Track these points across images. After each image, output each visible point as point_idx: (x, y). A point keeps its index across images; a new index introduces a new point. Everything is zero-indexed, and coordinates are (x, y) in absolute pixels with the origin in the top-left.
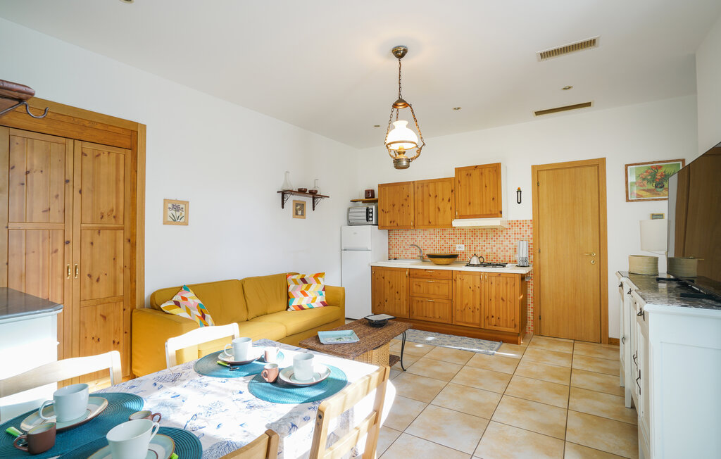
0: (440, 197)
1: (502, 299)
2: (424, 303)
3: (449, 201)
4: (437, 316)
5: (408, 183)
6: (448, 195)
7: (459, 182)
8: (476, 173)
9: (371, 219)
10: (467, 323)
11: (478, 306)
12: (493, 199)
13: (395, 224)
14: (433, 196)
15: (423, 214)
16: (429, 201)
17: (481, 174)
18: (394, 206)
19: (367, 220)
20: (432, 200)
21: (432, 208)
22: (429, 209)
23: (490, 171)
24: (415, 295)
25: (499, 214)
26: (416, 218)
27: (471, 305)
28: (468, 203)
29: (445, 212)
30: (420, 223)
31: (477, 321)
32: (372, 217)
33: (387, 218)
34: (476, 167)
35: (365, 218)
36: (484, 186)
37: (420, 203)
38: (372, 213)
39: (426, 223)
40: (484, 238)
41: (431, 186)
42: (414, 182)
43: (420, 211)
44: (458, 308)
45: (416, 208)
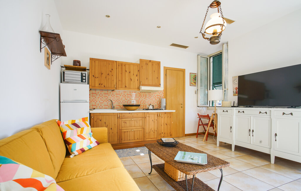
0: (132, 73)
1: (166, 124)
2: (129, 132)
3: (137, 76)
4: (136, 138)
5: (113, 62)
6: (136, 73)
7: (142, 67)
8: (150, 64)
9: (84, 81)
10: (152, 139)
11: (156, 129)
12: (157, 78)
13: (103, 86)
14: (128, 71)
15: (122, 81)
16: (125, 74)
17: (153, 65)
18: (102, 74)
19: (82, 81)
20: (127, 74)
21: (127, 79)
22: (125, 78)
23: (156, 64)
24: (123, 128)
25: (160, 85)
26: (117, 83)
27: (153, 129)
28: (146, 78)
29: (134, 82)
30: (120, 86)
31: (156, 137)
32: (85, 79)
33: (97, 82)
34: (150, 61)
35: (80, 79)
36: (153, 71)
37: (120, 75)
38: (85, 76)
39: (124, 86)
40: (145, 97)
41: (127, 66)
42: (116, 62)
43: (120, 79)
44: (147, 132)
45: (117, 77)
